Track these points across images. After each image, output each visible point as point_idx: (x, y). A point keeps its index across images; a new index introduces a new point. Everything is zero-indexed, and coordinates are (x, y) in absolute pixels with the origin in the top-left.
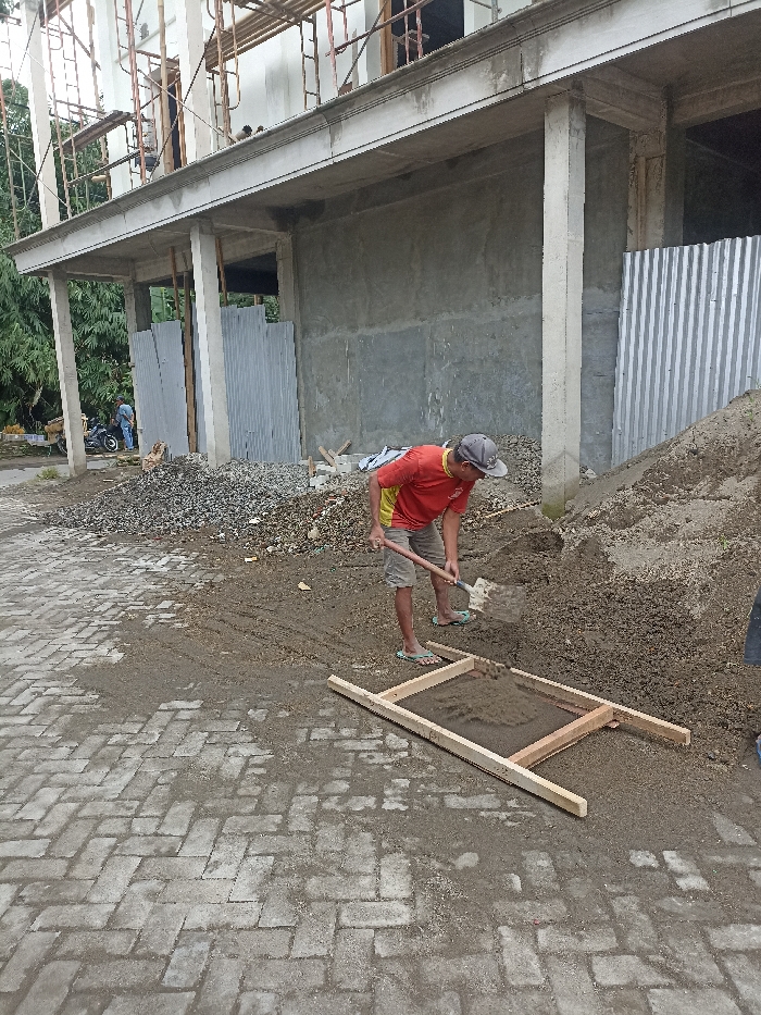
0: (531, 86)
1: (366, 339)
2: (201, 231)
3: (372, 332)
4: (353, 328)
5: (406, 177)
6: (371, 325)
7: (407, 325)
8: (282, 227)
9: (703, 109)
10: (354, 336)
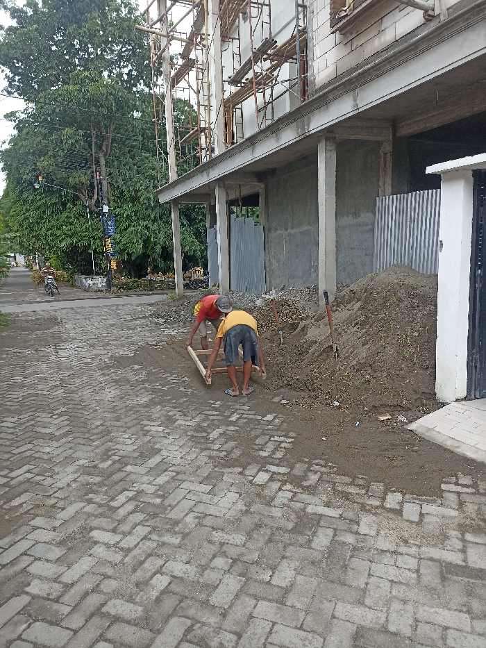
0: (307, 134)
1: (290, 235)
2: (219, 187)
3: (293, 231)
4: (286, 229)
5: (305, 158)
6: (293, 228)
7: (305, 228)
8: (260, 181)
9: (406, 130)
10: (286, 233)
